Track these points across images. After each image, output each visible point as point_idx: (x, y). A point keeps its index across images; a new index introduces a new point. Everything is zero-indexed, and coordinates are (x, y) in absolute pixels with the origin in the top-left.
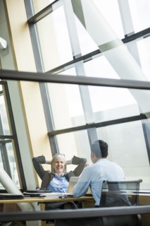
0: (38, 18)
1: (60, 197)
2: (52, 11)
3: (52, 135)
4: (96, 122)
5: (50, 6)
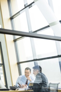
0: (14, 17)
1: (25, 90)
3: (19, 63)
5: (19, 12)
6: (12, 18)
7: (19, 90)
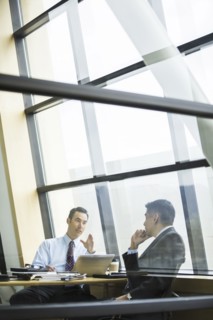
0: (28, 30)
1: (63, 279)
2: (48, 21)
3: (42, 191)
4: (107, 174)
5: (45, 14)
6: (19, 36)
7: (41, 281)
